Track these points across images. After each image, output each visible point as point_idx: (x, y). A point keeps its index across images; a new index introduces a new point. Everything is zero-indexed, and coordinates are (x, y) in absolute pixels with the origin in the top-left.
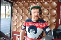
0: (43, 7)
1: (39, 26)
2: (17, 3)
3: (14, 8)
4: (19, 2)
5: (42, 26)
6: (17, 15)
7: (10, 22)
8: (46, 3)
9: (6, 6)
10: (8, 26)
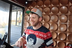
0: (60, 12)
1: (39, 35)
2: (29, 8)
3: (26, 14)
4: (32, 7)
5: (42, 36)
6: (29, 23)
7: (21, 30)
8: (64, 7)
9: (17, 12)
10: (18, 35)
